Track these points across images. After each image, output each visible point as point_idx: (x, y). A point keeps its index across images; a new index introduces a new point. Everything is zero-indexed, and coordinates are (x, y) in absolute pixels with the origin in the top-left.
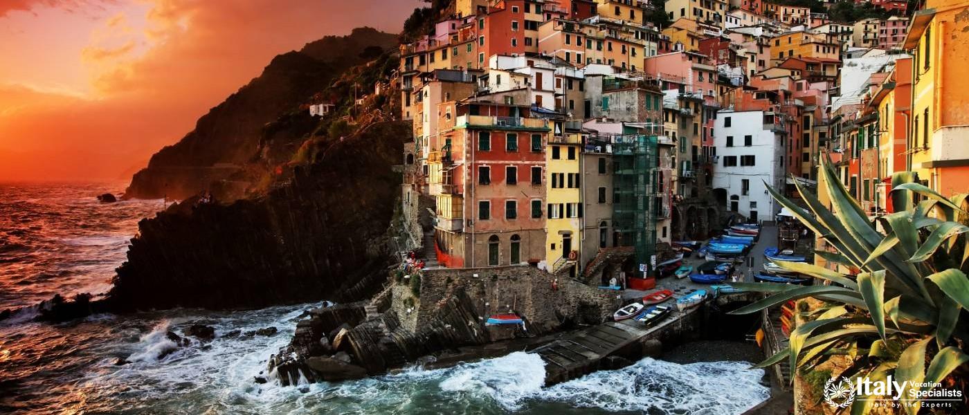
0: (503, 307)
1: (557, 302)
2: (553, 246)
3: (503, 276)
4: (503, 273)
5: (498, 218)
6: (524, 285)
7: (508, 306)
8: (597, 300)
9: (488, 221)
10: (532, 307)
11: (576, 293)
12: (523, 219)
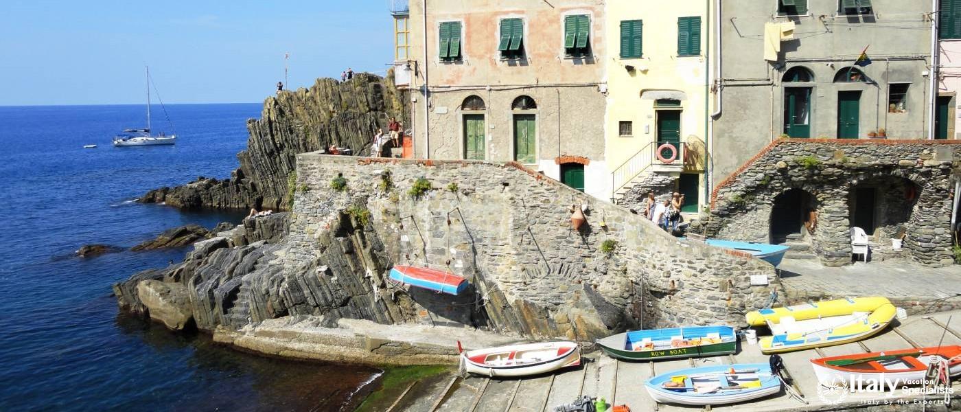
0: (442, 252)
1: (591, 263)
2: (625, 127)
3: (443, 182)
4: (441, 174)
5: (481, 57)
6: (492, 207)
7: (453, 251)
8: (682, 277)
9: (460, 66)
10: (514, 263)
11: (640, 250)
12: (544, 60)
